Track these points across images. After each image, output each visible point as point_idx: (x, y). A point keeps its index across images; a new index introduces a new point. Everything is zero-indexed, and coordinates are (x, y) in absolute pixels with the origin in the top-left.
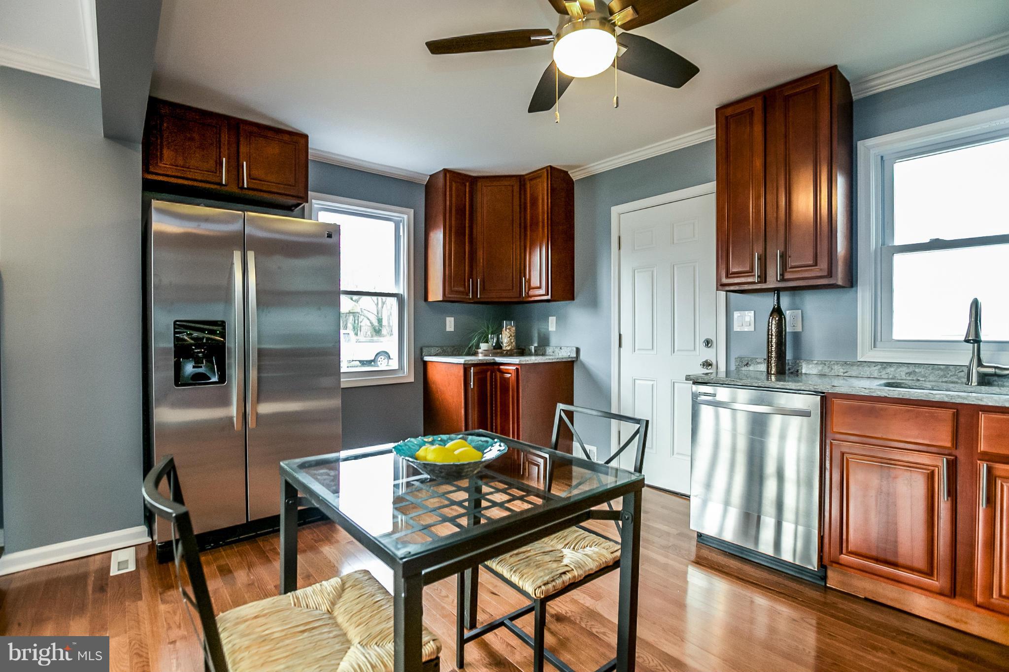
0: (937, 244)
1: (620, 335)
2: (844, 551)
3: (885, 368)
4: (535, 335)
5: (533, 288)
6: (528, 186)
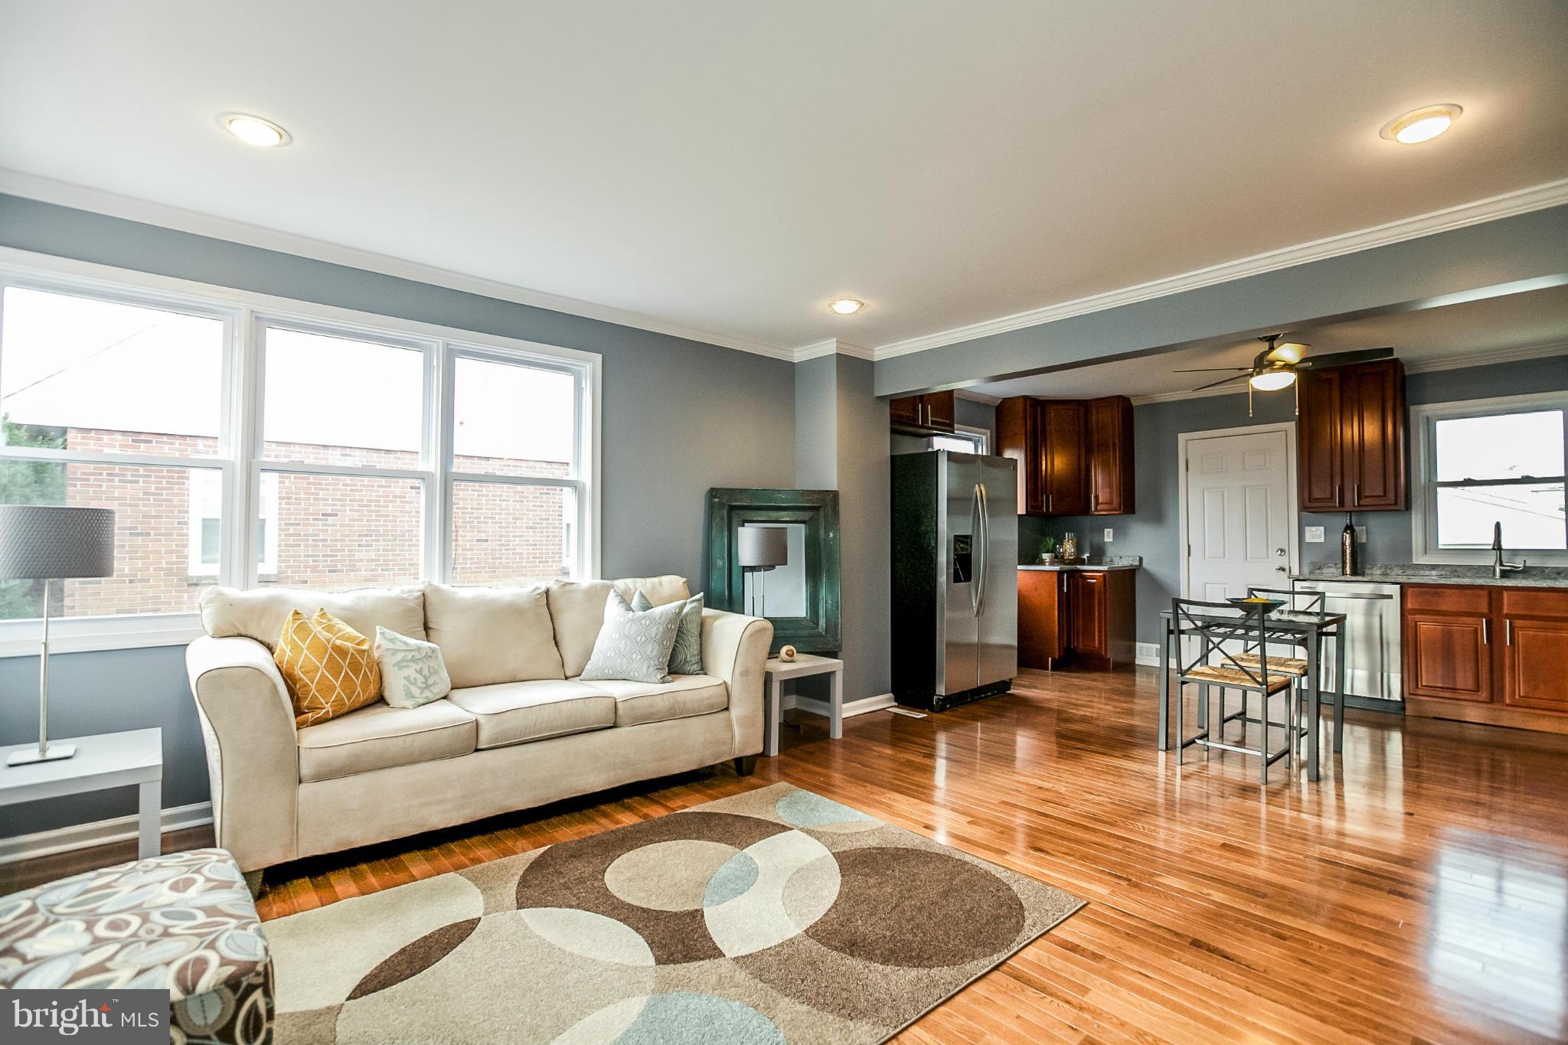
0: (1469, 482)
1: (1189, 546)
2: (1420, 686)
3: (1434, 569)
4: (1087, 546)
5: (1102, 503)
6: (1094, 411)
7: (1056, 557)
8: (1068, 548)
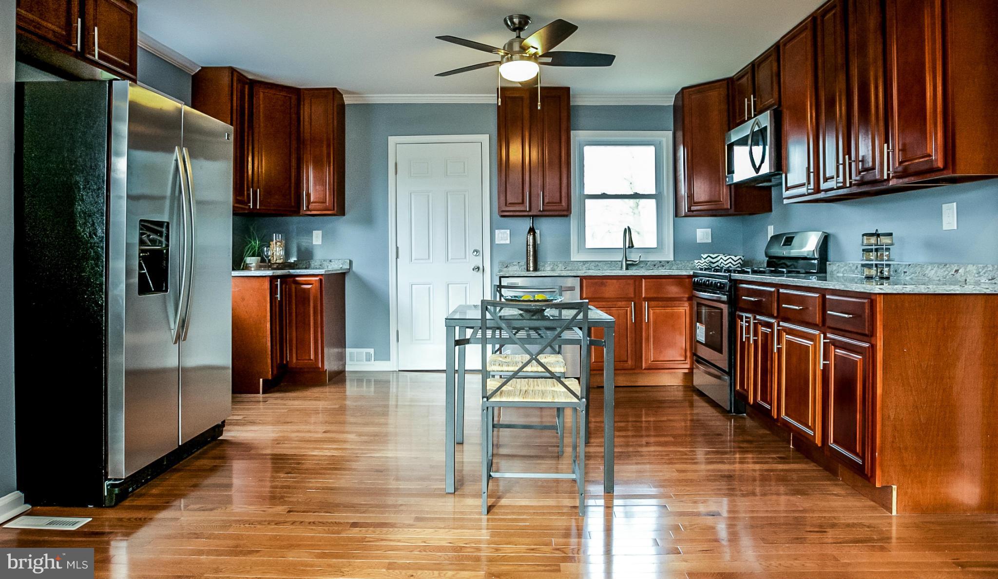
0: (604, 196)
1: (397, 248)
3: (584, 264)
4: (294, 250)
5: (313, 203)
6: (307, 102)
7: (263, 261)
8: (276, 251)
